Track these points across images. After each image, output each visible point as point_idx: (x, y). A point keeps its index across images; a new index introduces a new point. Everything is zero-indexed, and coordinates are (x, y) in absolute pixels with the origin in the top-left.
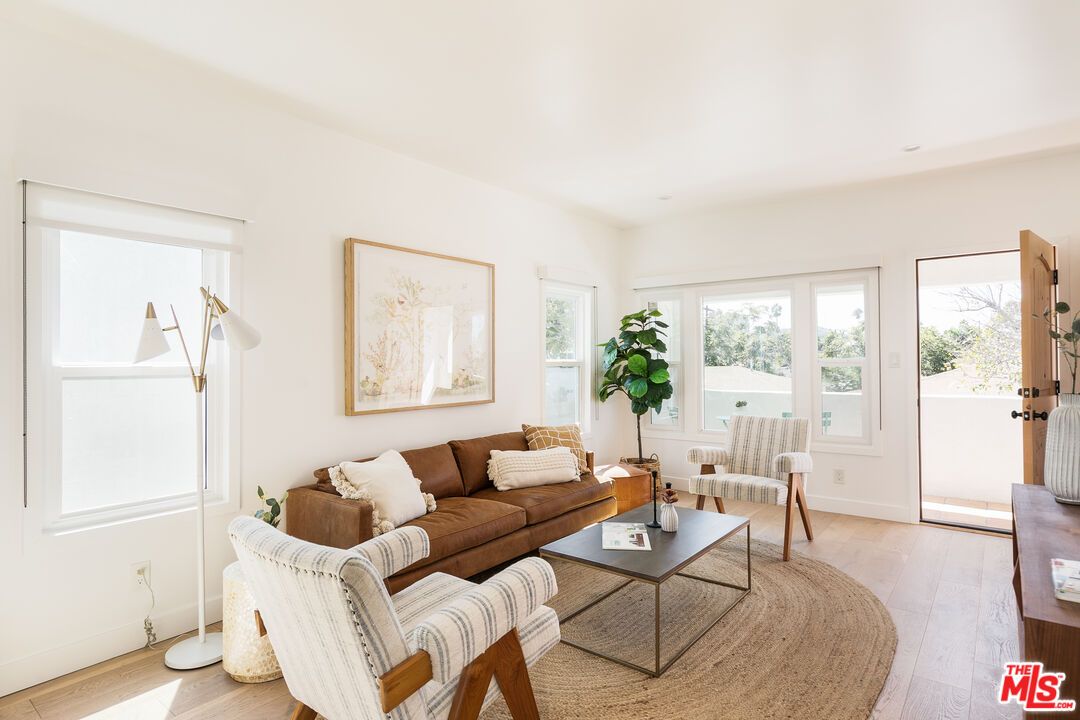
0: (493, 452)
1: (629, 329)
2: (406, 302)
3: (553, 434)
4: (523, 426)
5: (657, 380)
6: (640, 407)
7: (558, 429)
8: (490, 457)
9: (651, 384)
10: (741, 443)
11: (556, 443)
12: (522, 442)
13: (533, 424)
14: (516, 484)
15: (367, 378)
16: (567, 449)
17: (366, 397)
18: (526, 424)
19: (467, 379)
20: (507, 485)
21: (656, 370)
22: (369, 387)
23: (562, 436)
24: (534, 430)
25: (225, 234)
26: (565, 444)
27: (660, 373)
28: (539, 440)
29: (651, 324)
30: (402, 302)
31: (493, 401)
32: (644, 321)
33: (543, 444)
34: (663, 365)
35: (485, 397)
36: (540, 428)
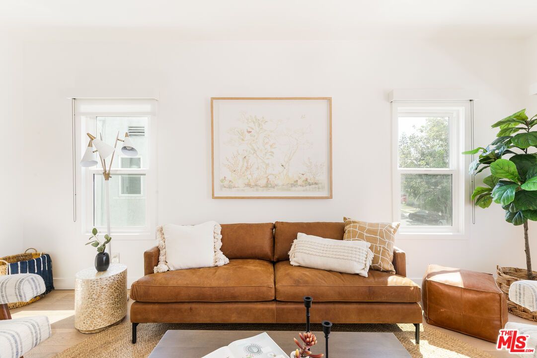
0: (299, 234)
2: (253, 131)
3: (362, 228)
4: (345, 219)
5: (530, 187)
8: (296, 238)
13: (353, 219)
15: (225, 177)
16: (367, 245)
17: (224, 189)
18: (347, 217)
19: (307, 181)
22: (226, 183)
23: (369, 231)
24: (350, 223)
25: (147, 107)
26: (368, 239)
30: (250, 132)
31: (331, 196)
35: (325, 194)
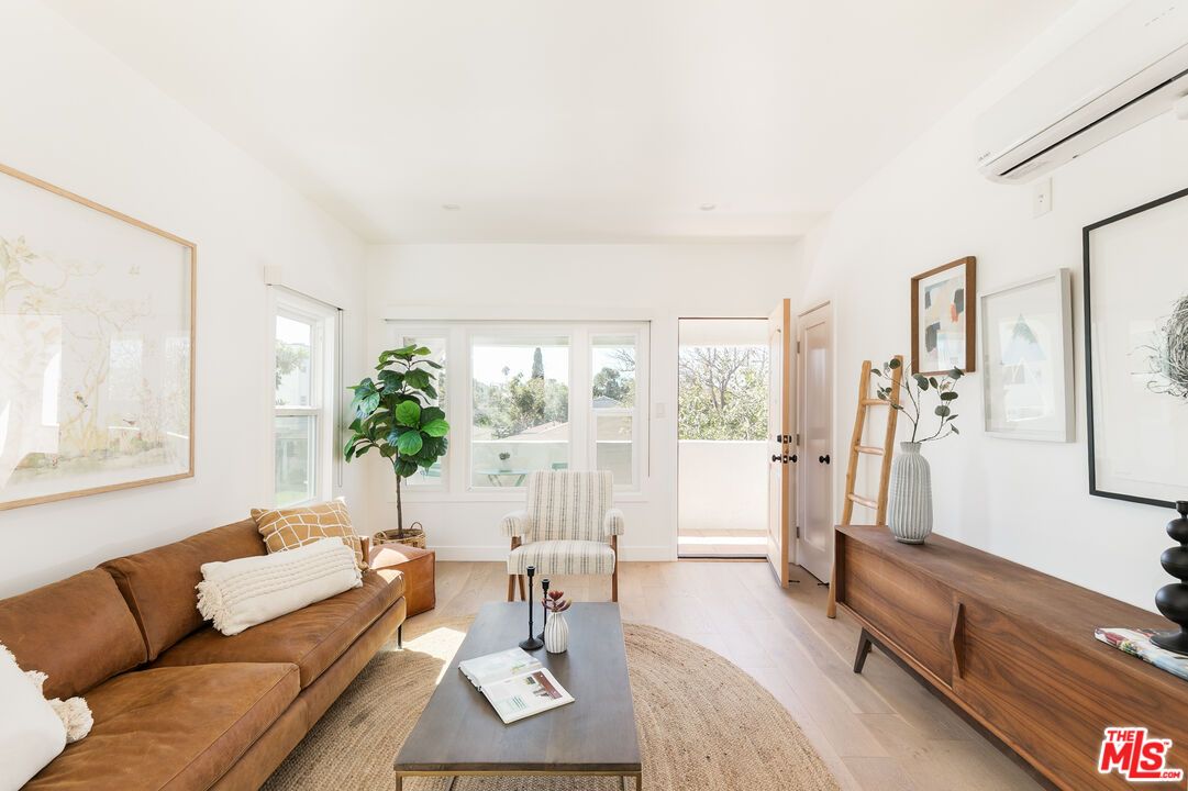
0: (206, 568)
1: (386, 368)
3: (309, 518)
4: (253, 511)
5: (434, 433)
6: (406, 466)
7: (317, 509)
8: (201, 578)
9: (427, 439)
10: (544, 504)
11: (317, 533)
12: (254, 539)
14: (261, 617)
16: (337, 541)
18: (259, 508)
19: (140, 439)
20: (242, 623)
21: (431, 420)
23: (324, 520)
24: (275, 516)
26: (331, 533)
27: (437, 424)
28: (286, 532)
29: (419, 363)
31: (191, 473)
32: (409, 359)
33: (293, 539)
34: (437, 414)
35: (178, 467)
36: (284, 513)
